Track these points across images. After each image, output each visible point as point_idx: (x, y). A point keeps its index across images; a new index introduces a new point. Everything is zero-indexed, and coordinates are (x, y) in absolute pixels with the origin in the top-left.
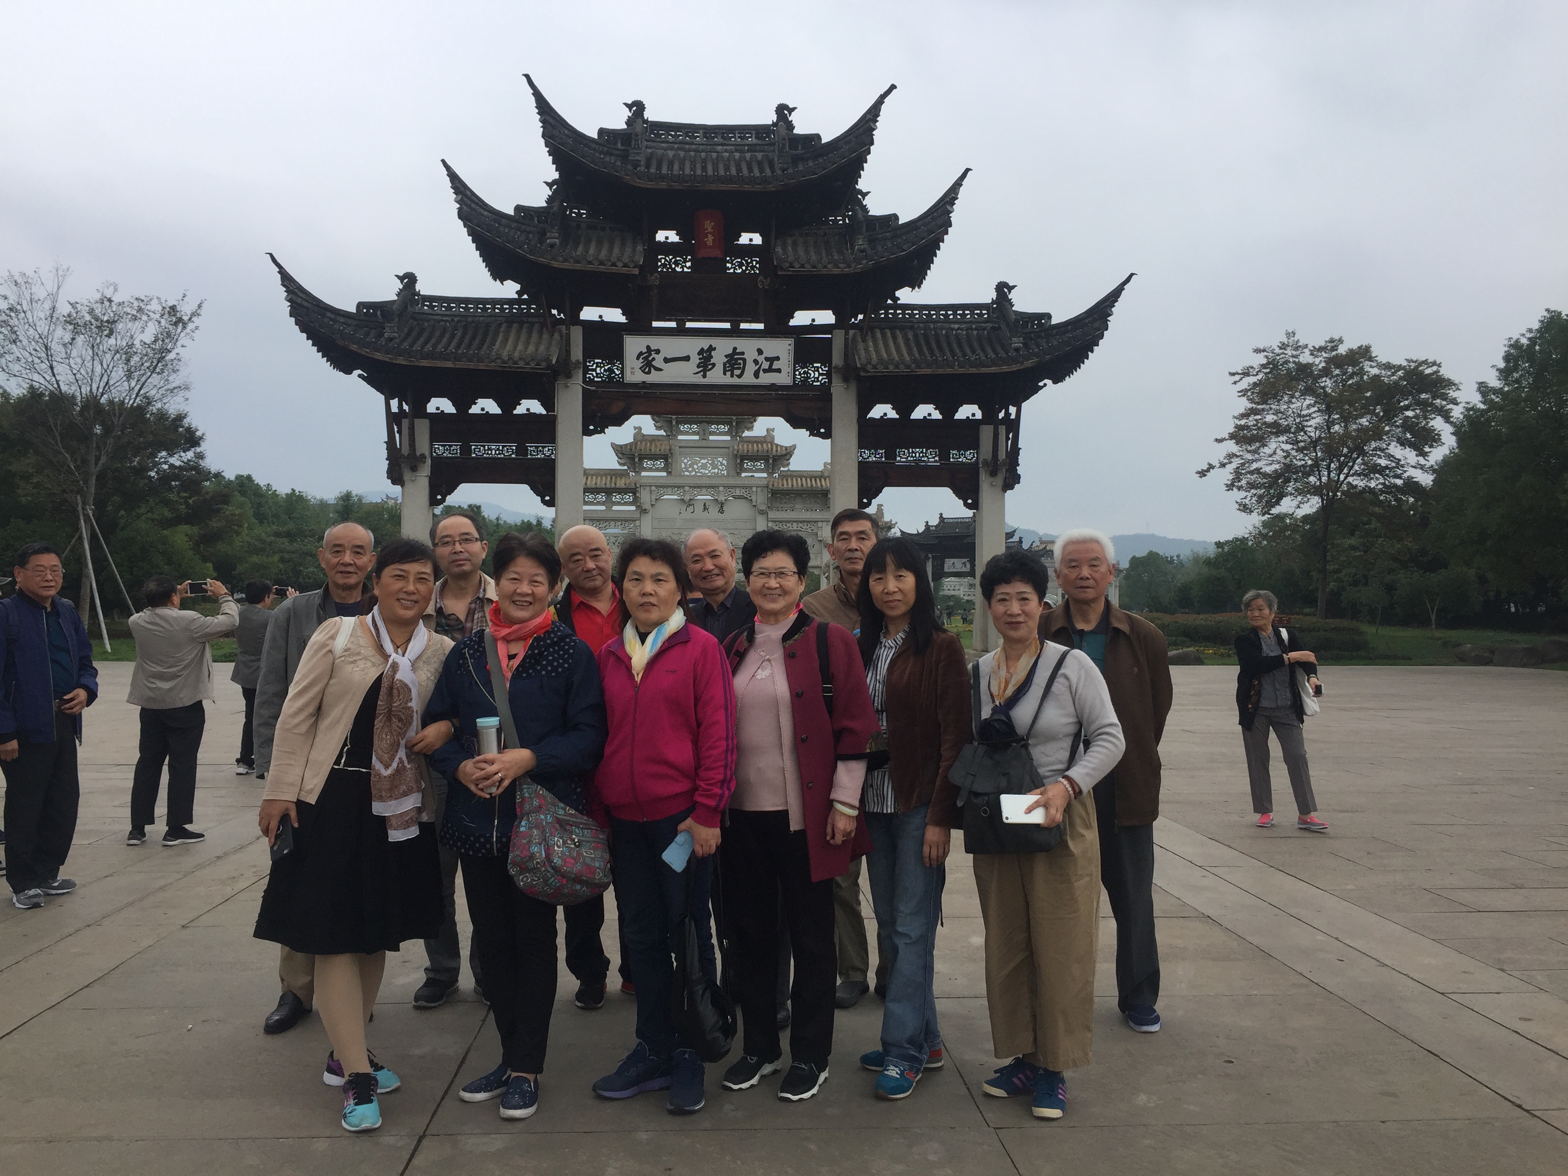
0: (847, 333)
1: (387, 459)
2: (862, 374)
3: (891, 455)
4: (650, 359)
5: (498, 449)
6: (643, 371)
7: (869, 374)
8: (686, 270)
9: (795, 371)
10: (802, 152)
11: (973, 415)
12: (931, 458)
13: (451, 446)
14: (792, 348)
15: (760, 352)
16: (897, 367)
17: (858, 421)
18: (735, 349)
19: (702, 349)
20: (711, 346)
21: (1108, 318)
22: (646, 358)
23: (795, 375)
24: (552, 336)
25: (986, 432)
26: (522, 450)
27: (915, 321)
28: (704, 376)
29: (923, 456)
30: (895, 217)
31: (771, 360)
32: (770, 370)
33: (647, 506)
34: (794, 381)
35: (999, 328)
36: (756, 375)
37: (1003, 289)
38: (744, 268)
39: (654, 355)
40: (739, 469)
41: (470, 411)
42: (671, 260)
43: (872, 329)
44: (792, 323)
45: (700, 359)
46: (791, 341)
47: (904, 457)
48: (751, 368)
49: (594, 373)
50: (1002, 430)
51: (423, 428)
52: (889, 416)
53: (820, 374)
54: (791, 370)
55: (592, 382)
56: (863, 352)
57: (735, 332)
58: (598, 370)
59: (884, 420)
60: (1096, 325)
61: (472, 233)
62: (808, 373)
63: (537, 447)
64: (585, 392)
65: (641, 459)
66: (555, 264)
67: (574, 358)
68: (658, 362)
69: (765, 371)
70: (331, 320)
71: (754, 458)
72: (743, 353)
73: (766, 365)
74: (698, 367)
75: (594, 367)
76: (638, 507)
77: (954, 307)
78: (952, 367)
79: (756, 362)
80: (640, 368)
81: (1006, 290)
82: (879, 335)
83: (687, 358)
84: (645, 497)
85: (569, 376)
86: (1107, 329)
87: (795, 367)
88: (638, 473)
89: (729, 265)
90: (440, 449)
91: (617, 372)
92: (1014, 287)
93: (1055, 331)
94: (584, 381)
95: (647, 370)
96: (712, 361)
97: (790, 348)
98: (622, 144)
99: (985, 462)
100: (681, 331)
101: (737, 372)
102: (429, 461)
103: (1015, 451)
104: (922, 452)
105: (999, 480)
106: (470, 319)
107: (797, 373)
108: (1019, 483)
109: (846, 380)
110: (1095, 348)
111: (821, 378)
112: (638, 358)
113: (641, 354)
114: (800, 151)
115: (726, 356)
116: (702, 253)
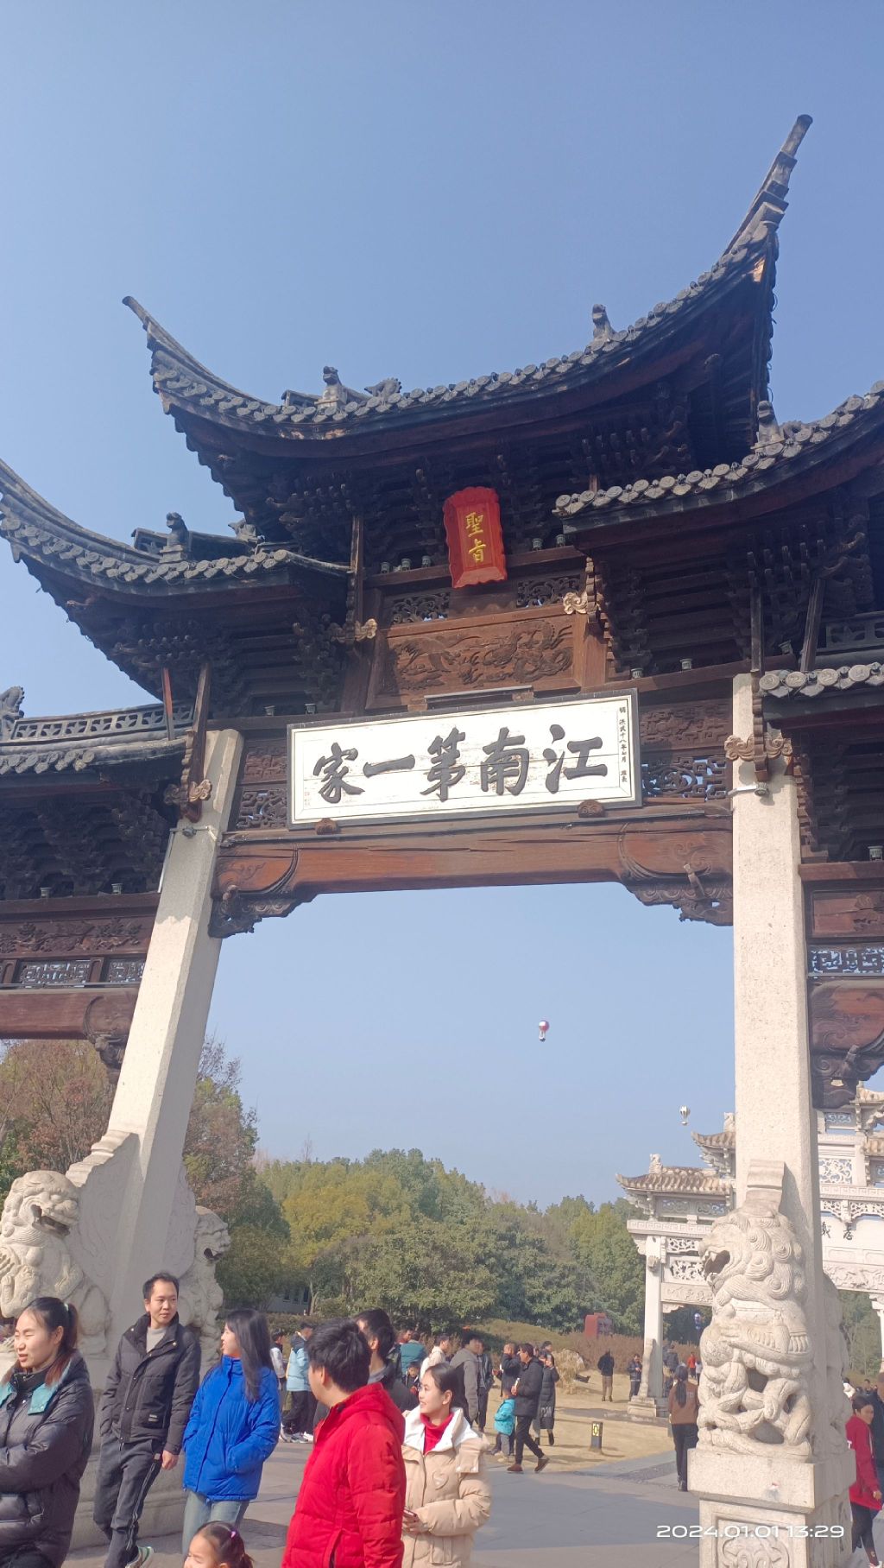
4: (340, 769)
5: (63, 970)
6: (327, 798)
9: (640, 772)
14: (627, 716)
15: (557, 732)
17: (802, 871)
18: (504, 732)
19: (438, 739)
20: (455, 731)
22: (331, 771)
23: (640, 779)
28: (444, 798)
31: (583, 748)
32: (581, 771)
34: (637, 795)
36: (552, 784)
39: (346, 763)
42: (414, 605)
45: (434, 761)
46: (629, 705)
48: (539, 771)
54: (628, 768)
63: (126, 963)
68: (354, 778)
69: (572, 774)
72: (521, 740)
73: (571, 762)
74: (430, 778)
79: (549, 756)
80: (320, 792)
83: (407, 763)
85: (194, 816)
95: (332, 795)
96: (459, 762)
97: (624, 716)
101: (511, 781)
107: (646, 776)
109: (762, 774)
112: (316, 772)
113: (322, 762)
115: (486, 750)
116: (465, 579)
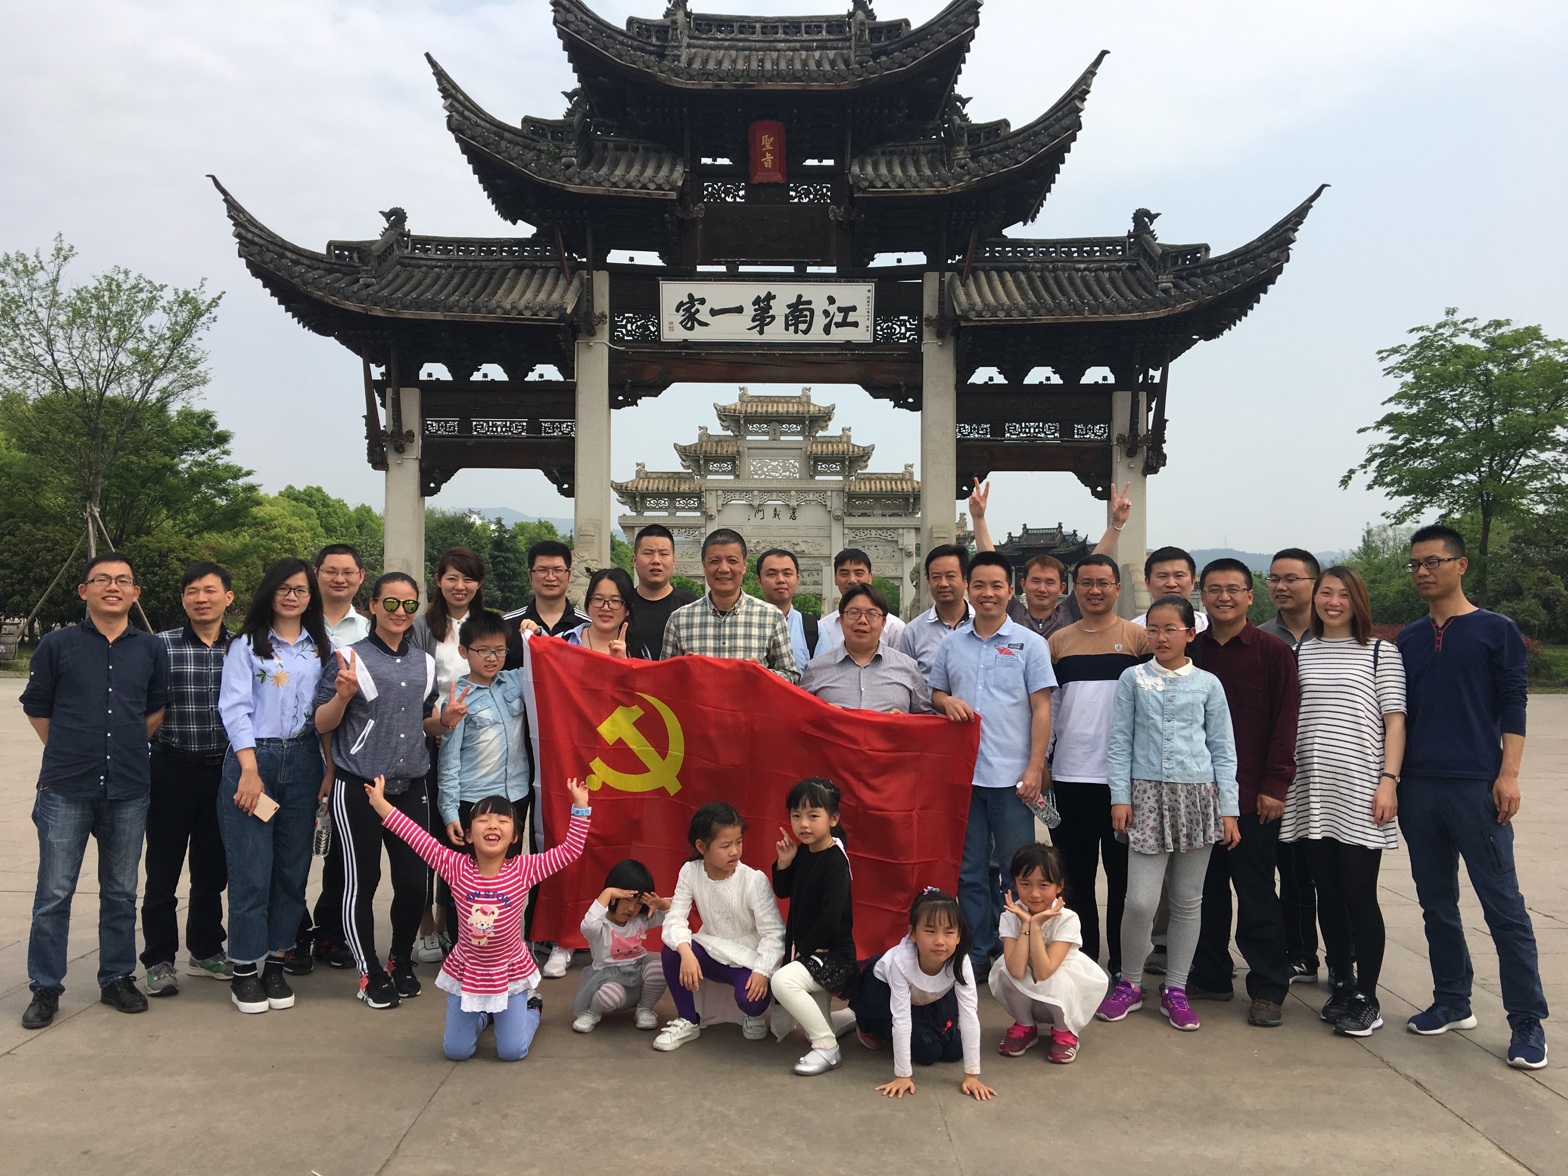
0: (942, 276)
1: (366, 438)
2: (963, 324)
3: (997, 431)
4: (693, 310)
5: (505, 426)
6: (685, 327)
7: (972, 324)
8: (738, 200)
9: (875, 325)
10: (886, 43)
11: (1105, 378)
12: (1050, 434)
13: (448, 422)
14: (872, 295)
15: (832, 300)
16: (1008, 314)
17: (957, 387)
19: (759, 297)
20: (769, 293)
21: (1290, 246)
22: (688, 310)
23: (875, 331)
24: (570, 283)
25: (1122, 402)
26: (534, 427)
27: (1029, 260)
28: (761, 332)
29: (1039, 432)
30: (1005, 123)
31: (846, 311)
32: (844, 324)
33: (713, 512)
34: (875, 338)
35: (1139, 267)
36: (827, 330)
37: (1143, 218)
38: (811, 196)
39: (697, 306)
40: (813, 472)
41: (472, 379)
42: (720, 188)
43: (974, 272)
44: (872, 265)
45: (755, 310)
46: (871, 286)
47: (1014, 433)
48: (820, 321)
49: (624, 331)
50: (1143, 396)
51: (411, 399)
52: (995, 381)
53: (907, 330)
54: (870, 323)
55: (621, 340)
56: (963, 298)
57: (800, 276)
58: (629, 327)
59: (988, 388)
60: (1274, 255)
61: (466, 149)
62: (892, 328)
63: (553, 423)
64: (612, 353)
65: (707, 461)
66: (571, 188)
67: (597, 311)
68: (703, 314)
69: (838, 325)
70: (292, 261)
71: (830, 459)
72: (810, 303)
73: (839, 318)
74: (754, 320)
75: (624, 323)
76: (704, 513)
77: (1080, 243)
78: (1079, 313)
79: (826, 313)
80: (681, 323)
81: (1146, 220)
82: (983, 278)
83: (739, 310)
84: (712, 502)
85: (592, 333)
86: (1287, 260)
87: (875, 321)
88: (703, 477)
89: (793, 193)
90: (433, 425)
91: (653, 329)
92: (1157, 215)
93: (1215, 267)
94: (612, 339)
95: (689, 325)
96: (771, 313)
97: (870, 294)
98: (658, 39)
99: (1121, 438)
100: (732, 276)
101: (802, 327)
102: (418, 441)
103: (1160, 423)
104: (1038, 427)
105: (1139, 462)
106: (470, 264)
107: (879, 328)
108: (1164, 465)
109: (940, 335)
110: (1270, 287)
111: (908, 334)
112: (678, 310)
113: (681, 304)
114: (884, 42)
115: (789, 306)
116: (758, 178)
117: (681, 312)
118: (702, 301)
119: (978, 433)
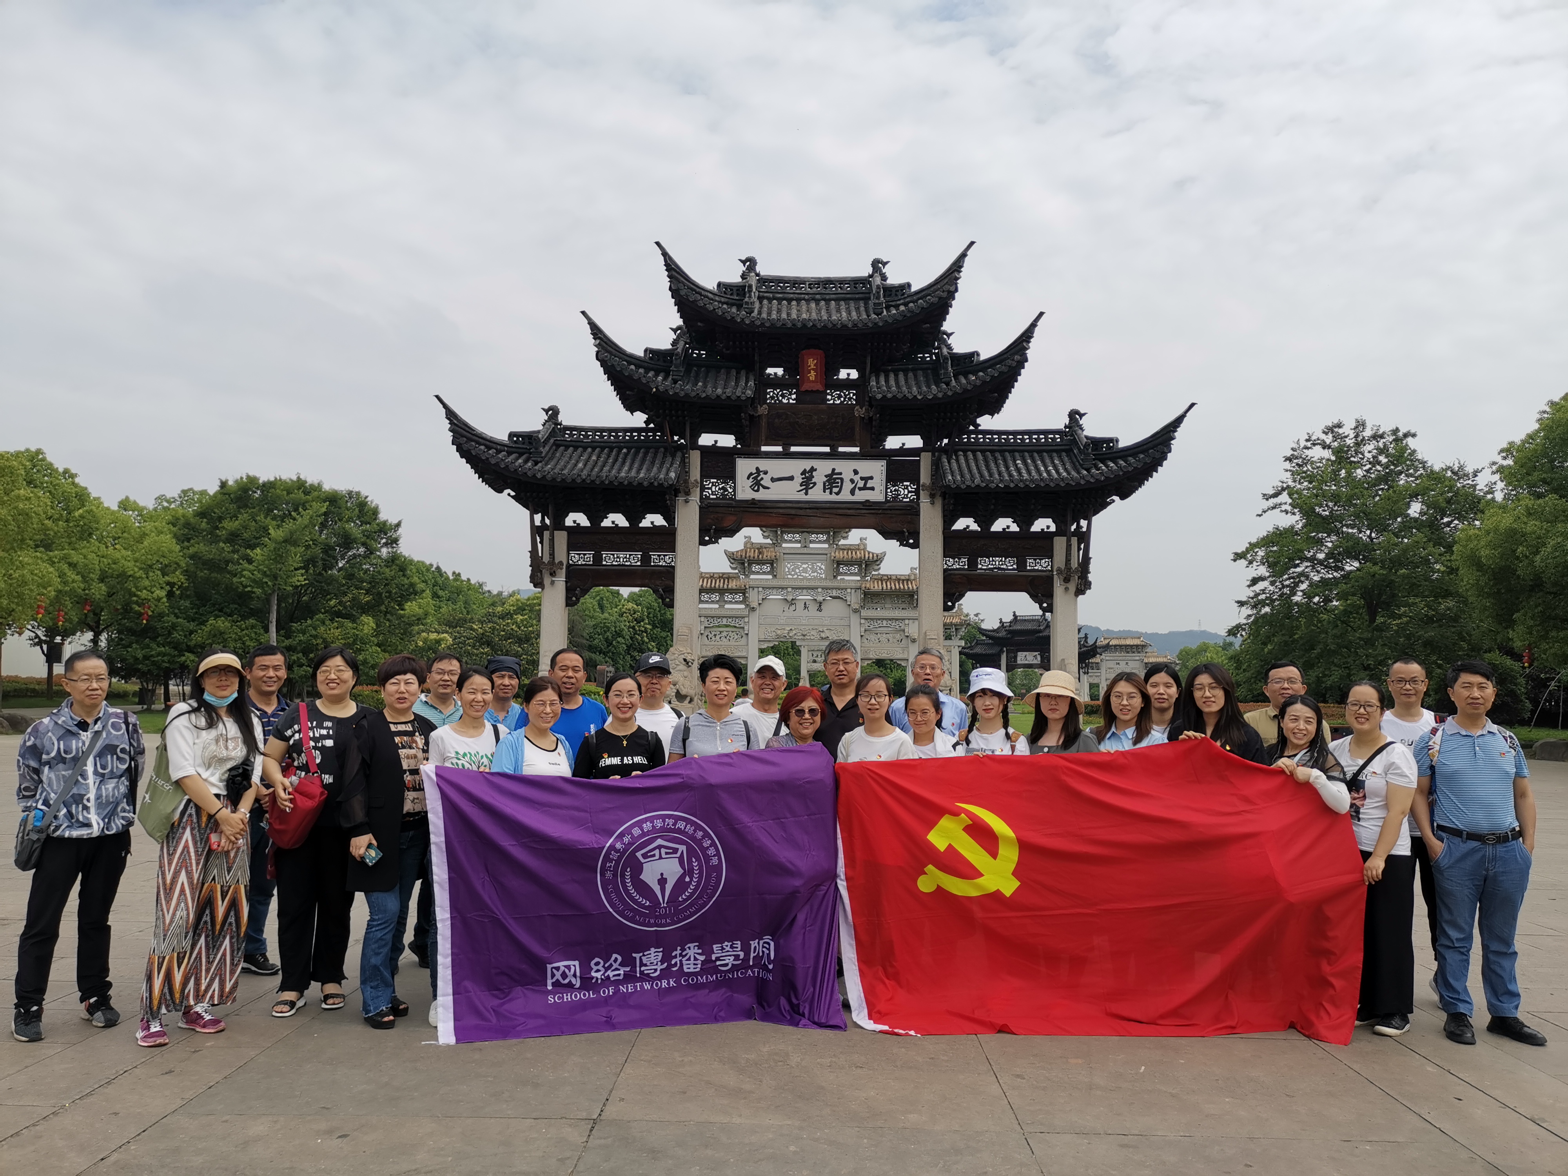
0: (933, 456)
1: (530, 566)
2: (948, 491)
3: (973, 564)
4: (759, 478)
5: (626, 558)
6: (753, 490)
7: (954, 491)
8: (791, 401)
9: (887, 489)
10: (895, 298)
12: (1009, 565)
13: (585, 555)
14: (884, 469)
15: (856, 472)
17: (944, 533)
18: (834, 470)
19: (805, 470)
20: (812, 467)
21: (1172, 442)
22: (755, 478)
23: (886, 492)
24: (673, 460)
25: (1059, 544)
26: (646, 558)
27: (995, 444)
28: (806, 494)
29: (1002, 564)
30: (977, 354)
31: (866, 479)
32: (864, 488)
33: (754, 604)
34: (886, 497)
36: (852, 492)
37: (1075, 416)
38: (842, 399)
40: (836, 574)
41: (603, 524)
42: (778, 393)
43: (956, 452)
44: (885, 446)
45: (803, 479)
46: (884, 463)
48: (847, 486)
49: (710, 491)
50: (1074, 540)
51: (561, 538)
52: (971, 528)
53: (909, 492)
54: (883, 488)
55: (708, 499)
56: (948, 472)
57: (834, 455)
58: (714, 488)
59: (965, 531)
60: (1160, 448)
61: (607, 371)
62: (898, 490)
63: (659, 556)
64: (702, 508)
65: (750, 564)
67: (692, 479)
68: (766, 481)
69: (860, 489)
70: (487, 446)
71: (850, 563)
72: (840, 474)
73: (861, 484)
74: (801, 485)
75: (710, 486)
76: (747, 606)
77: (1030, 433)
79: (852, 481)
80: (750, 487)
81: (1077, 417)
82: (962, 457)
83: (791, 478)
84: (754, 597)
85: (688, 493)
86: (1170, 452)
87: (887, 485)
88: (747, 576)
90: (575, 557)
91: (730, 490)
92: (1085, 414)
93: (1122, 454)
94: (701, 499)
95: (756, 489)
96: (814, 480)
98: (737, 295)
99: (1060, 571)
100: (786, 455)
101: (835, 490)
102: (565, 568)
103: (1086, 560)
104: (1001, 561)
105: (1072, 587)
106: (604, 445)
107: (889, 491)
108: (1090, 589)
109: (932, 496)
110: (1159, 468)
111: (910, 495)
112: (748, 478)
113: (751, 474)
114: (893, 298)
115: (826, 476)
116: (805, 387)
117: (751, 480)
118: (766, 473)
119: (959, 564)
